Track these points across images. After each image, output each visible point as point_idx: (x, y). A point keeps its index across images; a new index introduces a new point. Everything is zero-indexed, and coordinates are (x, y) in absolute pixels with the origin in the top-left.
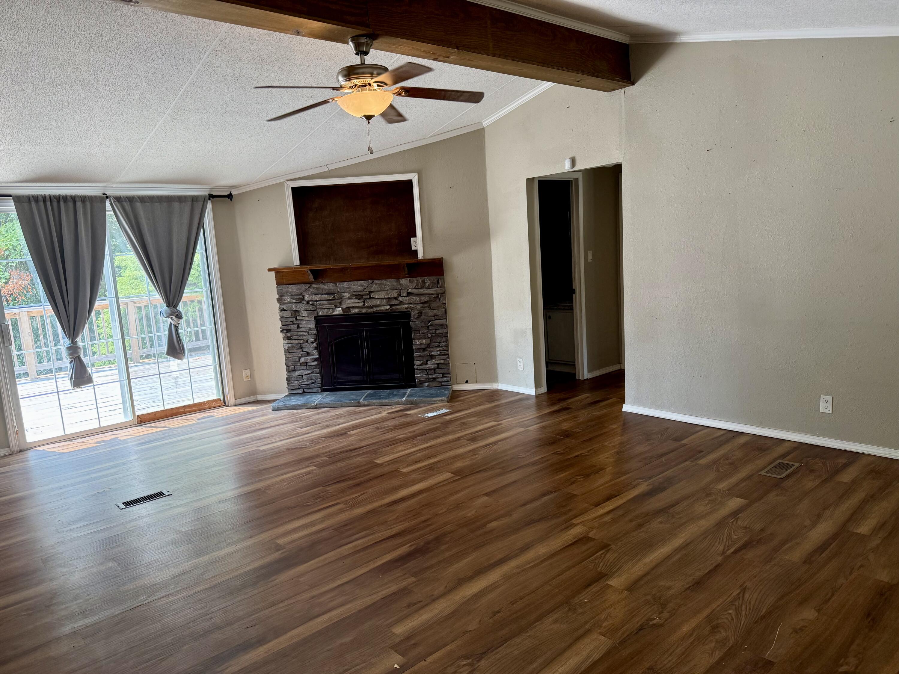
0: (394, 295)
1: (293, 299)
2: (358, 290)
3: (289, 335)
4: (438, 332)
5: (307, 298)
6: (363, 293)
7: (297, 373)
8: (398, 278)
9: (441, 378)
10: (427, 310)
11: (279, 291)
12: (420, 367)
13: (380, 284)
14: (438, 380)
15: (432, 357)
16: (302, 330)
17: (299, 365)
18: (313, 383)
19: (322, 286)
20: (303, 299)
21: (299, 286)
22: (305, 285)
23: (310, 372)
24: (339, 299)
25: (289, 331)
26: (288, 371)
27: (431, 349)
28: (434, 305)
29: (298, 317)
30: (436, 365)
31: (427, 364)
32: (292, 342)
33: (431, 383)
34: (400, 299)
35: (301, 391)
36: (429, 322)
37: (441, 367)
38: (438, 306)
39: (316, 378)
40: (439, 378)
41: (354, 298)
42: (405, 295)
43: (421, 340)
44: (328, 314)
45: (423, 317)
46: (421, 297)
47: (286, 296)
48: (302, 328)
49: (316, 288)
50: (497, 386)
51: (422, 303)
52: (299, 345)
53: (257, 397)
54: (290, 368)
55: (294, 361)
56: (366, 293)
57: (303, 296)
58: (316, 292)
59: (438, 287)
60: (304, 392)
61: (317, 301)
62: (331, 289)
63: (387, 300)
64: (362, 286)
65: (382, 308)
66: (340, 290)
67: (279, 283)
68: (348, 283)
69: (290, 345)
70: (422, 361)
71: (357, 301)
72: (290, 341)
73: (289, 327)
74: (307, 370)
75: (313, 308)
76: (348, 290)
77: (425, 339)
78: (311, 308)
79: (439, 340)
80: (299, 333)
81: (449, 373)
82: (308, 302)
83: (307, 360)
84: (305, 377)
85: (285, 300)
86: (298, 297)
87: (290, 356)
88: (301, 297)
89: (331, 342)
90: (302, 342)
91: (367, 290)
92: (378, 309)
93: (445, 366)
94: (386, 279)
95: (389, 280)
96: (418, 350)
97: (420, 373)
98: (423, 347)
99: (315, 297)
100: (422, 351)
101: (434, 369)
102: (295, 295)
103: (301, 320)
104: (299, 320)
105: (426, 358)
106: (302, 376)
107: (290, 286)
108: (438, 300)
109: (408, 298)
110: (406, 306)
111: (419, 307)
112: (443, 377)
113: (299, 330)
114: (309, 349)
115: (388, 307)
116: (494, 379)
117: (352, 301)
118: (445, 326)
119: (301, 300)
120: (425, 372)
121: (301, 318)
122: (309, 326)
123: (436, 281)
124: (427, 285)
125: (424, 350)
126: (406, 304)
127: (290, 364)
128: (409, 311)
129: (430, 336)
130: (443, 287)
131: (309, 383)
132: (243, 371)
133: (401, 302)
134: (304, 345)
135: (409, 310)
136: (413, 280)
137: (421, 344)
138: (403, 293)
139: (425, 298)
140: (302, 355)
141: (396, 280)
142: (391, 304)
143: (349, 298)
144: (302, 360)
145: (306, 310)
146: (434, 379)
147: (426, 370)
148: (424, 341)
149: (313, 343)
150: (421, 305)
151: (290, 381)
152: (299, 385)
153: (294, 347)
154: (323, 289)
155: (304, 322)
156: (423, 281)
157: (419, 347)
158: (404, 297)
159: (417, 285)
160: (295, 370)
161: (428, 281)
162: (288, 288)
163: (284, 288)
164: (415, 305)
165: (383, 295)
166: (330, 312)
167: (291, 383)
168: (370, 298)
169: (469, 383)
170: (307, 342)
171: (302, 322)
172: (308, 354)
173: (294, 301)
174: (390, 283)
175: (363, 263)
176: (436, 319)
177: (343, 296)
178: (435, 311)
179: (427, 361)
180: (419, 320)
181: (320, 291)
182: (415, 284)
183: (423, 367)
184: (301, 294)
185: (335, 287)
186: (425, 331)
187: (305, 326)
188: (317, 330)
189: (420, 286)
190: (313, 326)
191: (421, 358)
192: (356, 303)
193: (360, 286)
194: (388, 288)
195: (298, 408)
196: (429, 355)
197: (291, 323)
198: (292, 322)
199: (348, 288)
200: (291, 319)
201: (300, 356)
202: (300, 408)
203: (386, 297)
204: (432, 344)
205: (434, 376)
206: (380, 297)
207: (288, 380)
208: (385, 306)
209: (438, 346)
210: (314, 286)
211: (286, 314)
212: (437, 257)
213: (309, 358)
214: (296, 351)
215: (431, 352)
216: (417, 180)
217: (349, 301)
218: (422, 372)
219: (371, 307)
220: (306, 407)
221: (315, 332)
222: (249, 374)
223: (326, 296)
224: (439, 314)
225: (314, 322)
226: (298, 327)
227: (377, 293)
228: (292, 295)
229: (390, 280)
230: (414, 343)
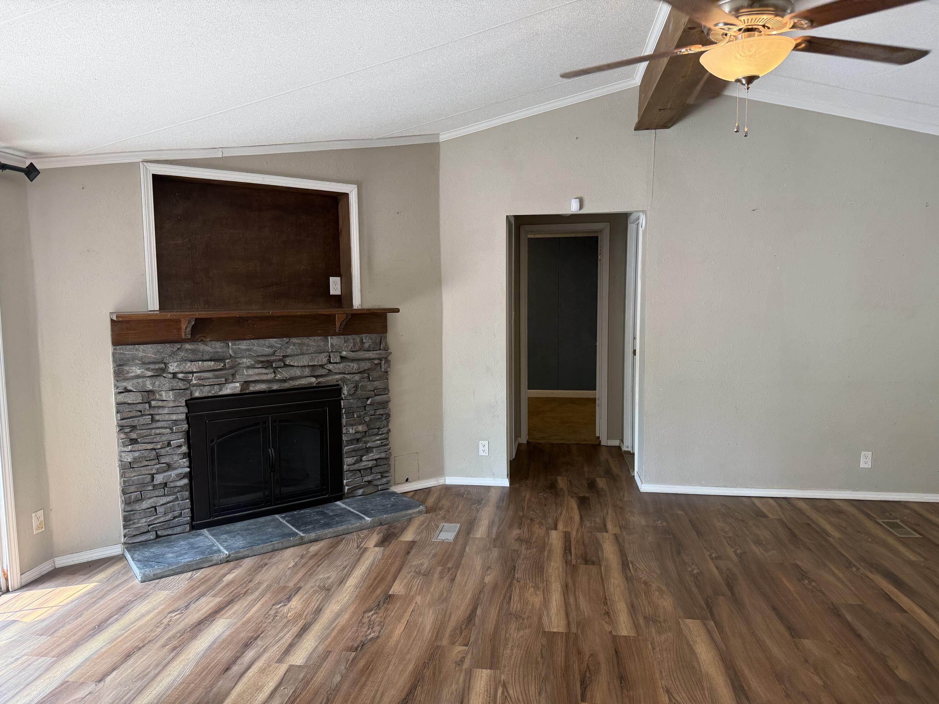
0: (322, 361)
1: (148, 369)
2: (266, 353)
3: (134, 436)
4: (378, 413)
5: (173, 367)
6: (274, 358)
7: (145, 504)
8: (326, 334)
9: (379, 479)
10: (365, 383)
11: (117, 356)
12: (353, 466)
13: (300, 344)
14: (376, 483)
15: (369, 450)
16: (159, 424)
17: (150, 488)
18: (175, 518)
19: (201, 347)
20: (164, 370)
21: (159, 347)
22: (172, 345)
23: (171, 498)
24: (231, 368)
25: (134, 428)
26: (127, 503)
27: (368, 439)
28: (374, 374)
29: (153, 403)
30: (375, 462)
31: (361, 460)
32: (140, 448)
33: (365, 489)
34: (330, 367)
35: (152, 536)
36: (368, 399)
37: (379, 464)
38: (380, 377)
39: (183, 508)
40: (376, 480)
41: (260, 366)
42: (338, 361)
43: (355, 427)
44: (210, 395)
45: (359, 392)
46: (360, 362)
47: (132, 366)
48: (159, 421)
49: (190, 350)
50: (443, 481)
51: (360, 373)
52: (154, 452)
53: (54, 562)
54: (133, 496)
55: (141, 481)
56: (278, 358)
57: (166, 364)
58: (191, 356)
59: (380, 350)
60: (158, 536)
61: (193, 373)
62: (217, 352)
63: (311, 368)
64: (271, 347)
65: (304, 382)
66: (235, 353)
67: (117, 341)
68: (248, 342)
69: (137, 454)
70: (355, 458)
71: (264, 371)
72: (137, 447)
73: (135, 422)
74: (164, 495)
75: (184, 385)
76: (247, 353)
77: (360, 424)
78: (181, 385)
79: (378, 424)
80: (153, 431)
81: (387, 472)
82: (175, 375)
83: (168, 479)
84: (160, 510)
85: (128, 372)
86: (157, 366)
87: (134, 474)
88: (163, 366)
89: (212, 441)
90: (159, 447)
91: (280, 354)
92: (297, 383)
93: (385, 462)
94: (308, 336)
95: (312, 338)
96: (350, 442)
97: (351, 476)
98: (358, 436)
99: (190, 366)
100: (355, 442)
101: (371, 468)
102: (149, 363)
103: (159, 407)
104: (155, 407)
105: (360, 453)
106: (155, 507)
107: (142, 347)
108: (378, 368)
109: (341, 366)
110: (337, 377)
111: (357, 377)
112: (383, 477)
113: (154, 425)
114: (173, 459)
115: (313, 380)
116: (439, 472)
117: (256, 371)
118: (385, 404)
119: (160, 373)
120: (359, 474)
121: (160, 403)
122: (174, 417)
123: (378, 341)
124: (366, 345)
125: (358, 440)
126: (337, 373)
127: (133, 489)
128: (338, 385)
129: (367, 419)
130: (386, 349)
131: (167, 518)
132: (33, 515)
133: (329, 370)
134: (163, 452)
135: (340, 382)
136: (348, 339)
137: (357, 432)
138: (335, 358)
139: (366, 365)
140: (157, 470)
141: (323, 338)
142: (316, 374)
143: (248, 367)
144: (159, 479)
145: (173, 390)
146: (369, 482)
147: (360, 470)
148: (360, 428)
149: (180, 446)
150: (359, 375)
151: (130, 520)
152: (149, 525)
153: (145, 457)
154: (203, 352)
155: (166, 411)
156: (362, 341)
157: (352, 437)
158: (336, 363)
159: (354, 346)
160: (141, 500)
161: (368, 340)
162: (137, 350)
163: (128, 351)
164: (352, 376)
165: (305, 361)
166: (215, 391)
167: (134, 523)
168: (286, 366)
169: (411, 482)
170: (169, 444)
171: (160, 411)
172: (169, 467)
173: (150, 374)
174: (313, 342)
175: (255, 310)
176: (376, 395)
177: (239, 363)
178: (375, 383)
179: (362, 456)
180: (354, 398)
181: (199, 356)
182: (352, 345)
183: (356, 467)
184: (162, 362)
185: (225, 349)
186: (362, 413)
187: (167, 417)
188: (188, 423)
189: (357, 348)
190: (183, 416)
191: (353, 453)
192: (262, 374)
193: (268, 347)
194: (312, 350)
195: (195, 567)
196: (366, 448)
197: (139, 413)
198: (141, 411)
199: (248, 350)
200: (140, 407)
201: (154, 471)
202: (198, 567)
203: (311, 364)
204: (371, 431)
205: (370, 478)
206: (301, 364)
207: (127, 520)
208: (308, 379)
209: (377, 434)
210: (188, 346)
211: (130, 398)
212: (377, 307)
213: (173, 473)
214: (146, 463)
215: (366, 443)
216: (356, 196)
217: (251, 372)
218: (354, 475)
219: (284, 381)
220: (211, 564)
221: (185, 427)
222: (42, 519)
223: (213, 363)
224: (382, 387)
225: (185, 410)
226: (153, 420)
227: (296, 358)
228: (144, 363)
229: (316, 338)
230: (344, 431)
